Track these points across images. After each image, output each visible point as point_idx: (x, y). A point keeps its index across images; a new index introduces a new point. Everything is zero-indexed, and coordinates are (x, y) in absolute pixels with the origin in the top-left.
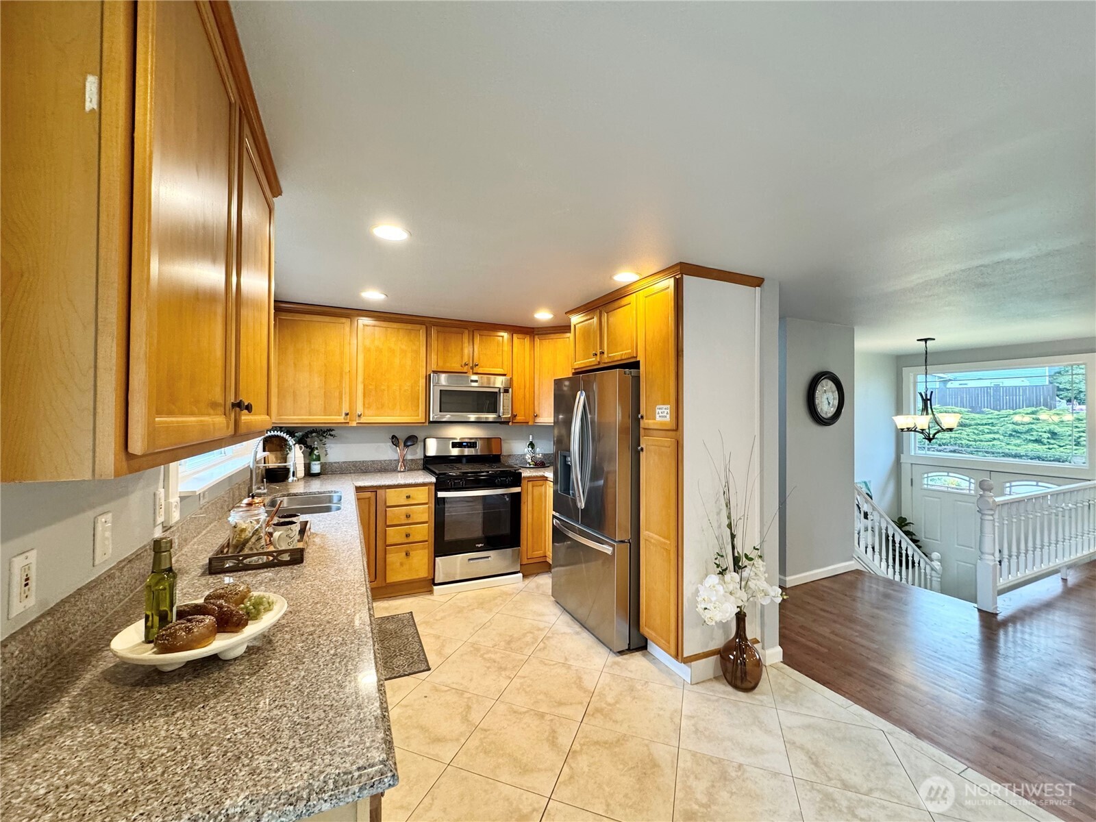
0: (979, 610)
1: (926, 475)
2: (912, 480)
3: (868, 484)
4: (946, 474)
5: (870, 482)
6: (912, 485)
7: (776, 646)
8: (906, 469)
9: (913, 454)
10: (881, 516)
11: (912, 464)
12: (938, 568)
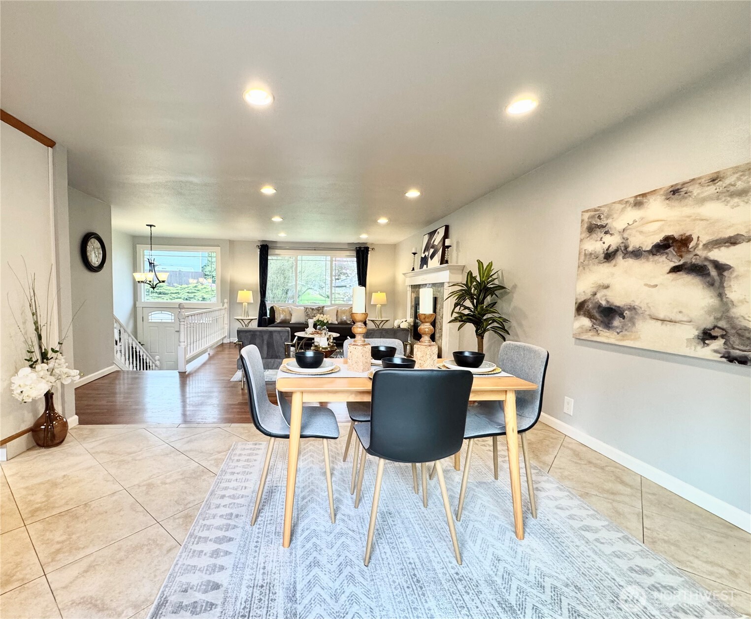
0: (179, 372)
1: (150, 314)
2: (143, 317)
4: (160, 312)
6: (143, 321)
7: (73, 415)
8: (139, 311)
9: (143, 301)
10: (129, 336)
11: (142, 307)
12: (158, 364)
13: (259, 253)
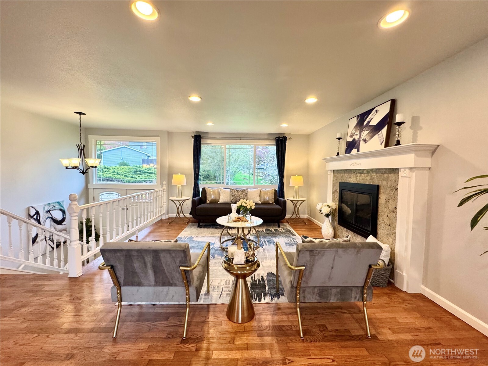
2: (94, 197)
3: (62, 203)
4: (109, 193)
5: (63, 202)
6: (94, 200)
8: (91, 191)
9: (94, 183)
11: (94, 189)
13: (193, 142)
